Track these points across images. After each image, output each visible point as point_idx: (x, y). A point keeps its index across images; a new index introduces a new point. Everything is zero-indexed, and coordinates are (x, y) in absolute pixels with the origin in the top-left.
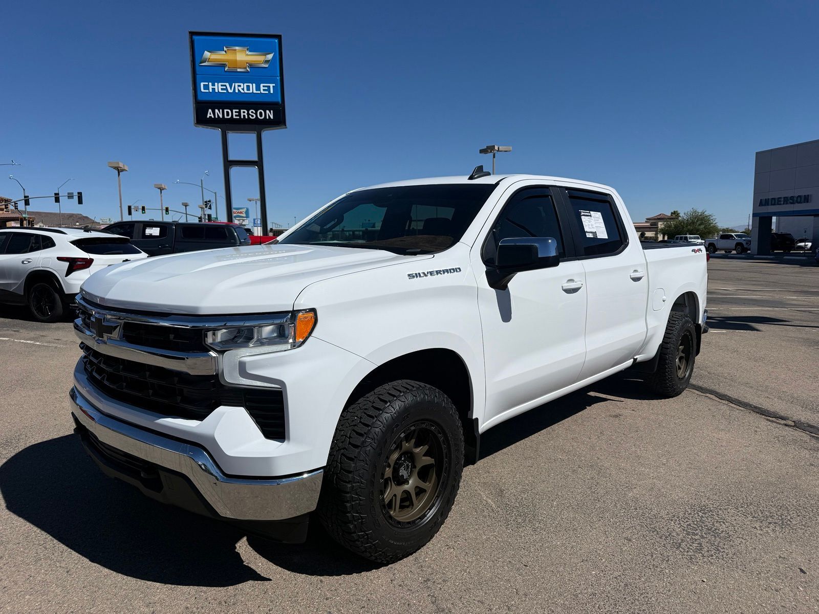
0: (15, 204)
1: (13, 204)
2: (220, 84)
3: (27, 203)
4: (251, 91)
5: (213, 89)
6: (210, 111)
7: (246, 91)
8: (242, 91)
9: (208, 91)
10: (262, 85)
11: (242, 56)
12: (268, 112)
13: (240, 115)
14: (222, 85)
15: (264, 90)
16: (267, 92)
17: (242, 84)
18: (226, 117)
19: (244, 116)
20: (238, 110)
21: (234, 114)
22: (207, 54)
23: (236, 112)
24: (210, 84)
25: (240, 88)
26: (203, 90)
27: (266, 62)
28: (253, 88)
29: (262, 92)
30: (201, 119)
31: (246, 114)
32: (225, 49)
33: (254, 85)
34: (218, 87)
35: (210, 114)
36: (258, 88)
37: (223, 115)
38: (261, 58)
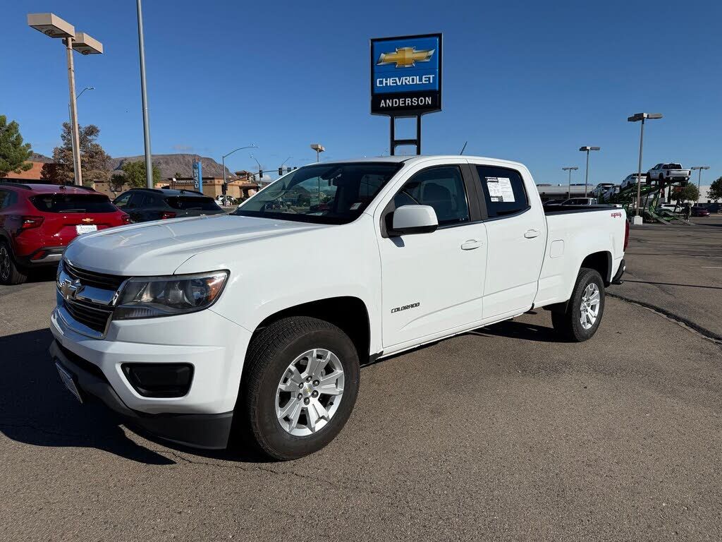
2: (391, 79)
3: (261, 176)
4: (415, 83)
5: (386, 83)
6: (383, 101)
7: (411, 83)
8: (408, 83)
9: (382, 85)
10: (424, 77)
11: (409, 54)
12: (427, 98)
13: (405, 103)
14: (393, 80)
15: (425, 81)
16: (428, 82)
17: (408, 78)
18: (394, 105)
19: (408, 103)
20: (404, 99)
21: (401, 102)
22: (383, 55)
24: (384, 79)
25: (407, 81)
26: (378, 85)
27: (429, 57)
28: (417, 80)
29: (424, 82)
30: (376, 109)
31: (410, 102)
32: (397, 50)
33: (418, 77)
34: (390, 82)
35: (383, 104)
36: (421, 80)
37: (392, 104)
38: (425, 55)
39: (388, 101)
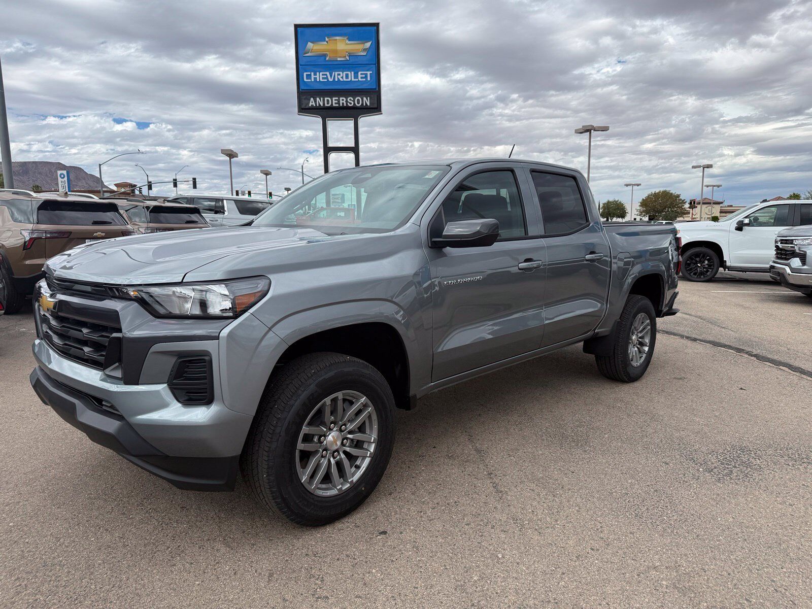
0: (140, 189)
1: (138, 189)
2: (321, 73)
3: (150, 188)
4: (349, 80)
5: (315, 79)
6: (312, 99)
7: (345, 80)
8: (341, 80)
9: (310, 80)
10: (360, 73)
11: (342, 46)
12: (365, 99)
13: (339, 103)
14: (323, 75)
15: (362, 78)
16: (364, 80)
17: (341, 73)
18: (326, 105)
19: (343, 103)
20: (337, 98)
21: (334, 102)
22: (310, 45)
23: (335, 100)
24: (312, 74)
25: (339, 77)
26: (305, 80)
27: (364, 50)
28: (351, 77)
29: (360, 79)
30: (304, 109)
32: (327, 39)
33: (353, 73)
34: (320, 77)
35: (312, 102)
36: (356, 76)
37: (324, 104)
38: (360, 47)
39: (318, 99)
